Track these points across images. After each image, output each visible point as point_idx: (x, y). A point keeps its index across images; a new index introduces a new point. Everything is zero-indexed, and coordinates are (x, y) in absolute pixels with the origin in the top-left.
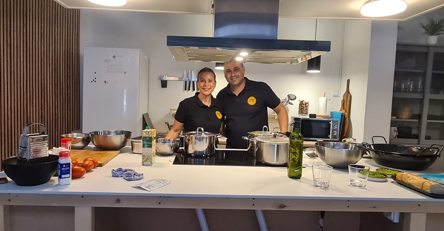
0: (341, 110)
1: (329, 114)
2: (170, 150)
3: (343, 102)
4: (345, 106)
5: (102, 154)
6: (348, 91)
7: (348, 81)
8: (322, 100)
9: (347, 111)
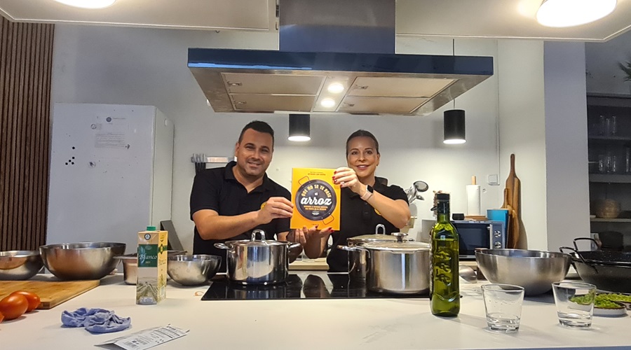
0: (504, 207)
1: (485, 214)
2: (199, 273)
3: (507, 192)
4: (511, 199)
5: (59, 285)
6: (513, 174)
7: (513, 157)
8: (472, 190)
9: (515, 206)
